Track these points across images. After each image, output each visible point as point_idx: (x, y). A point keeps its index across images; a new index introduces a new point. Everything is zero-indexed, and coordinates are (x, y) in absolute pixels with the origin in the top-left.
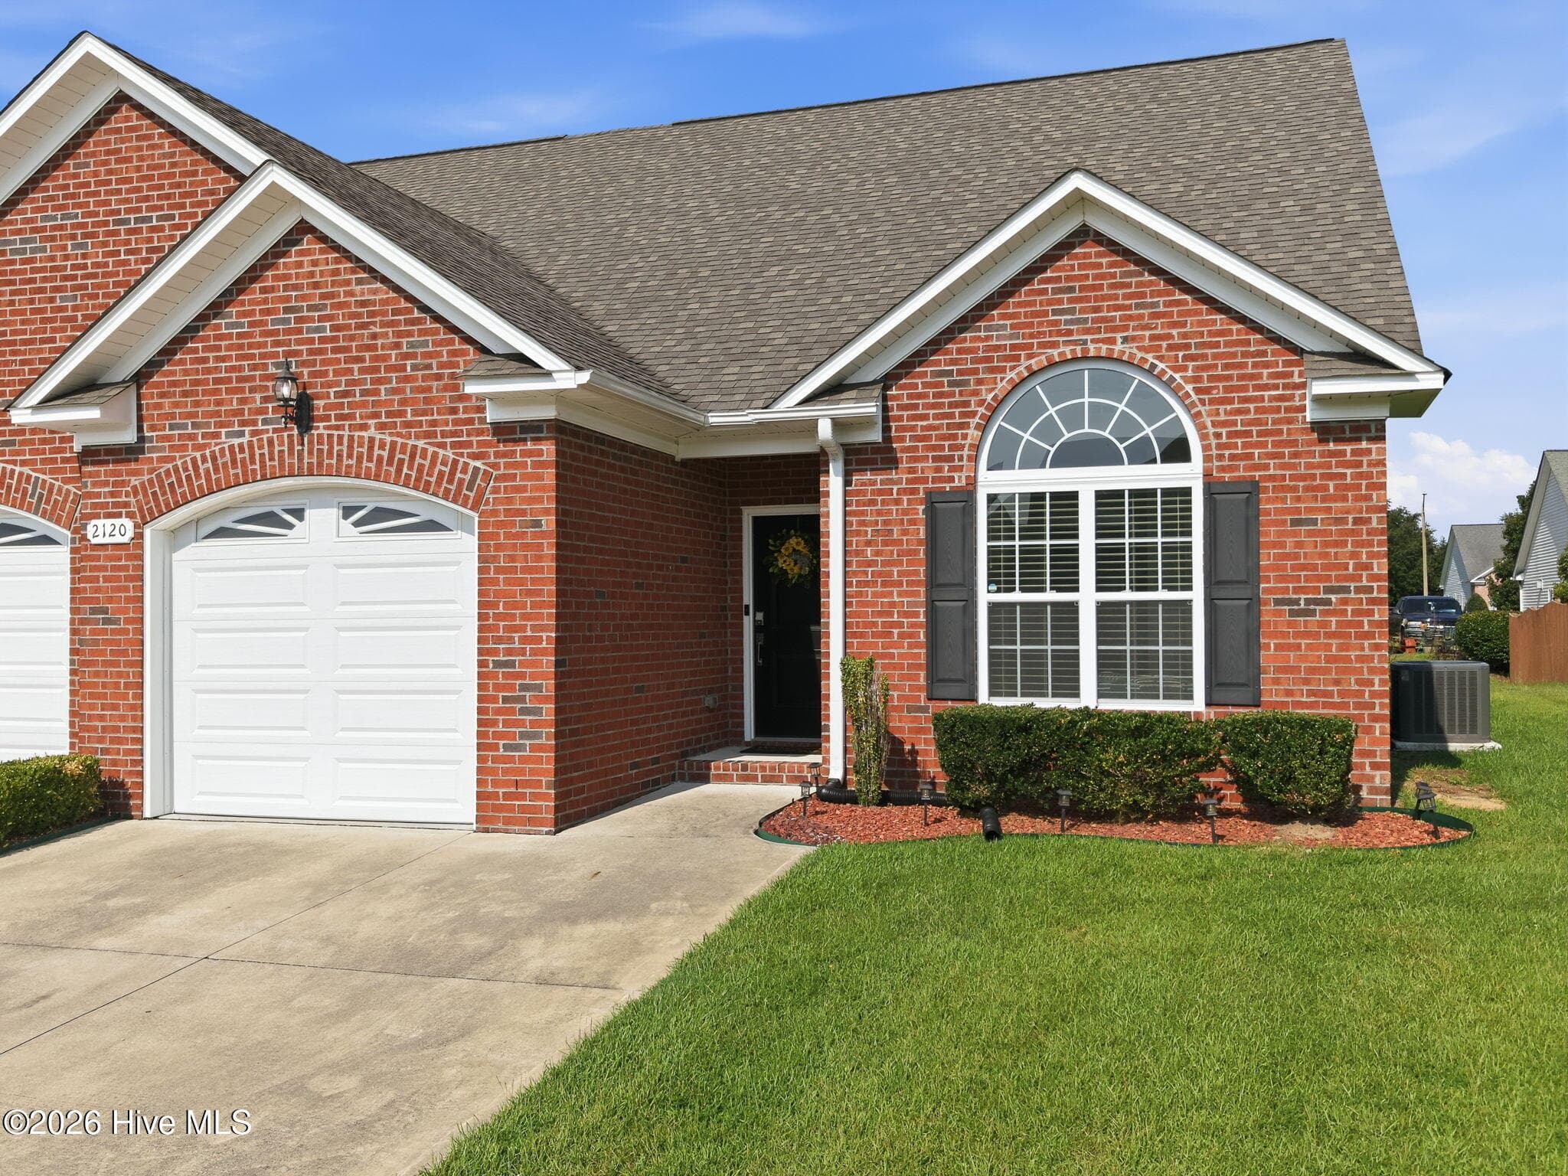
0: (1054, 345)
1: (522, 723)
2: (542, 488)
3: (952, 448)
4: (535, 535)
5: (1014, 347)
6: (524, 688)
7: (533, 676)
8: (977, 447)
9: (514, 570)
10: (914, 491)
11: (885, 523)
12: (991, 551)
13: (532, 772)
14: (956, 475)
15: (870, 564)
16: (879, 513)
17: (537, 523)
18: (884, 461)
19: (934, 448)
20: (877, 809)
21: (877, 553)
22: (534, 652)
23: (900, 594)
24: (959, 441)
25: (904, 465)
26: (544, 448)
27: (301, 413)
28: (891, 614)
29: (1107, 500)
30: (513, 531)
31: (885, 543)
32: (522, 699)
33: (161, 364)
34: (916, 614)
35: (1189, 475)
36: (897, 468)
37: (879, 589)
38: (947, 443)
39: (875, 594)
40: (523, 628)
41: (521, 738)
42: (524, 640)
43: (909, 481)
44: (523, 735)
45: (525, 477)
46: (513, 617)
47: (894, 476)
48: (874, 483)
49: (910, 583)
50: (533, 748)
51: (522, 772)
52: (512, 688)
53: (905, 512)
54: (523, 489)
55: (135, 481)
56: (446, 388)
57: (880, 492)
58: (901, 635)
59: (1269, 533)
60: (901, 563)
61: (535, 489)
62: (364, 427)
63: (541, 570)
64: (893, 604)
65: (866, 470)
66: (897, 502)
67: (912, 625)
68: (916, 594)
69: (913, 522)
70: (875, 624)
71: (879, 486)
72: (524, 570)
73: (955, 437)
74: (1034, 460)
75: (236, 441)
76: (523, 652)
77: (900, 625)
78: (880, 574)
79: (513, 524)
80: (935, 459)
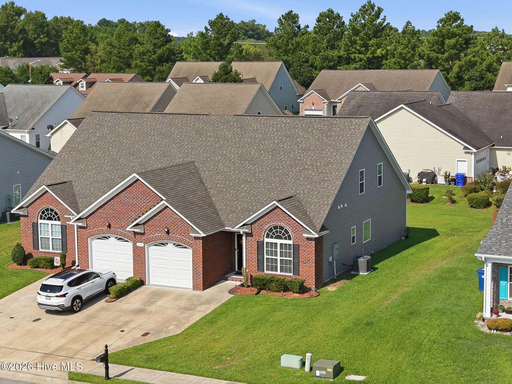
0: (274, 222)
3: (261, 235)
5: (269, 222)
6: (198, 272)
7: (200, 271)
8: (264, 235)
10: (255, 241)
11: (251, 245)
12: (266, 250)
13: (200, 283)
14: (261, 239)
15: (250, 250)
16: (250, 243)
17: (200, 251)
18: (251, 236)
19: (258, 235)
20: (246, 288)
22: (200, 267)
23: (253, 255)
25: (254, 237)
26: (201, 241)
27: (168, 232)
29: (281, 244)
31: (252, 248)
33: (147, 222)
34: (256, 259)
35: (291, 242)
39: (250, 255)
40: (198, 264)
42: (198, 266)
43: (255, 239)
44: (198, 278)
45: (198, 244)
47: (252, 238)
48: (250, 239)
49: (255, 254)
50: (200, 280)
51: (198, 283)
55: (144, 238)
56: (187, 231)
59: (301, 252)
60: (254, 251)
61: (199, 246)
62: (176, 235)
63: (200, 257)
64: (253, 257)
65: (249, 237)
66: (253, 242)
68: (256, 256)
69: (255, 245)
72: (198, 257)
73: (261, 233)
74: (272, 237)
75: (159, 234)
78: (251, 252)
79: (197, 250)
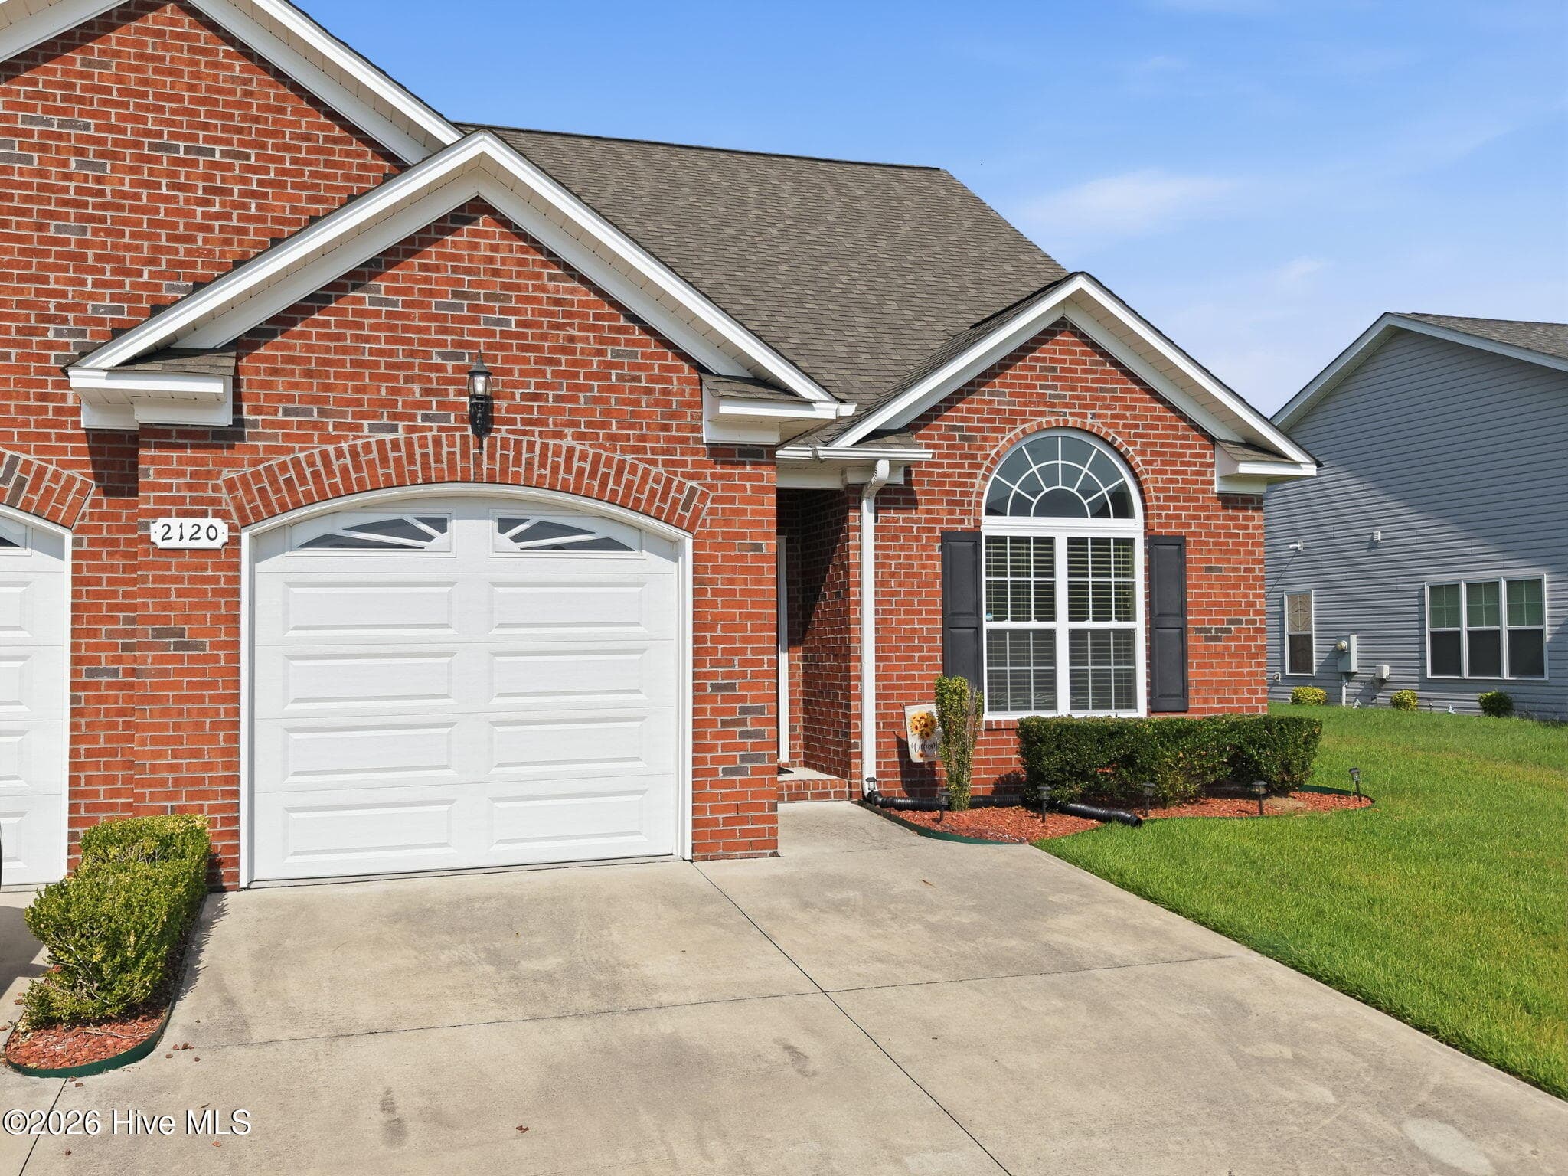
0: (1042, 414)
1: (743, 747)
2: (764, 513)
3: (962, 494)
4: (755, 559)
5: (1012, 412)
6: (745, 711)
7: (754, 699)
9: (733, 593)
10: (931, 530)
11: (907, 557)
12: (990, 585)
13: (754, 795)
14: (966, 518)
15: (894, 593)
16: (902, 548)
17: (758, 547)
18: (906, 502)
19: (947, 493)
21: (900, 584)
22: (755, 675)
23: (920, 622)
24: (968, 489)
25: (922, 506)
26: (765, 473)
27: (482, 416)
28: (912, 640)
29: (1076, 544)
30: (733, 553)
31: (907, 575)
32: (743, 722)
34: (934, 640)
35: (1132, 528)
36: (916, 509)
37: (902, 617)
38: (958, 490)
39: (898, 622)
40: (743, 651)
41: (742, 761)
42: (744, 663)
43: (927, 521)
44: (743, 759)
45: (743, 500)
46: (732, 640)
47: (914, 515)
48: (897, 521)
49: (928, 612)
50: (755, 771)
51: (743, 796)
52: (732, 711)
53: (924, 548)
54: (743, 512)
55: (227, 473)
56: (657, 403)
57: (903, 529)
58: (921, 658)
59: (1192, 577)
60: (920, 594)
61: (754, 513)
62: (559, 435)
63: (761, 593)
64: (914, 631)
65: (890, 508)
66: (917, 539)
67: (931, 649)
68: (934, 621)
69: (930, 557)
70: (898, 649)
71: (901, 524)
72: (744, 593)
73: (965, 484)
74: (1021, 508)
75: (388, 437)
76: (744, 675)
77: (920, 649)
78: (903, 603)
79: (732, 547)
80: (950, 503)
